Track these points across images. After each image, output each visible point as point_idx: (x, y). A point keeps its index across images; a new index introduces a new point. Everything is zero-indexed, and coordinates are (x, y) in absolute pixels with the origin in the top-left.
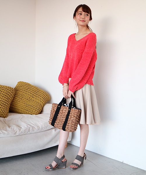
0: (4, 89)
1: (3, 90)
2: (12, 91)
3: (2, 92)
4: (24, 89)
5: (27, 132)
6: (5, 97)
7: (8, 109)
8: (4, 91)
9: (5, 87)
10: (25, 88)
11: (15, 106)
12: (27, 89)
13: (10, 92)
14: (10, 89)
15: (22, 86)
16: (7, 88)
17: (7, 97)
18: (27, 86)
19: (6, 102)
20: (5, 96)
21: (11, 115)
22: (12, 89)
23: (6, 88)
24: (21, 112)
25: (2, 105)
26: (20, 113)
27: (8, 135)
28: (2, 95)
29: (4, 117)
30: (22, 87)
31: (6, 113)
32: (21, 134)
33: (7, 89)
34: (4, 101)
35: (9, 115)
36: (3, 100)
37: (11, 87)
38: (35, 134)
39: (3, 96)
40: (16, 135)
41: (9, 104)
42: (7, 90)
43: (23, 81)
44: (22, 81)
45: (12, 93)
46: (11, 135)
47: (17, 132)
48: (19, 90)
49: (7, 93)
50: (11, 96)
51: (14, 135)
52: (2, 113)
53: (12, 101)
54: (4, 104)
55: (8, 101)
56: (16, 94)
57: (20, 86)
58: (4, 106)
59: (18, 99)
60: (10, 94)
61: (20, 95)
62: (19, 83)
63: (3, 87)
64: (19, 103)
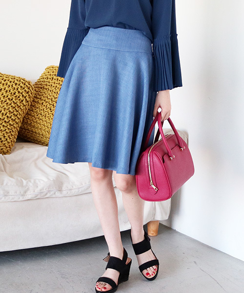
0: (9, 83)
1: (5, 86)
2: (27, 90)
4: (58, 86)
5: (53, 192)
6: (10, 102)
7: (15, 133)
8: (7, 89)
9: (11, 80)
11: (34, 127)
13: (21, 91)
14: (21, 85)
16: (16, 82)
17: (15, 103)
19: (9, 116)
20: (8, 101)
21: (22, 148)
22: (27, 84)
23: (13, 80)
24: (47, 141)
29: (4, 153)
30: (54, 81)
32: (47, 196)
33: (16, 84)
34: (5, 113)
35: (18, 148)
37: (27, 79)
38: (74, 198)
39: (4, 100)
40: (26, 198)
41: (17, 120)
42: (14, 86)
45: (28, 93)
46: (13, 199)
47: (28, 189)
48: (45, 87)
49: (14, 94)
50: (24, 102)
51: (21, 199)
53: (27, 114)
54: (6, 119)
55: (15, 113)
56: (38, 96)
57: (49, 77)
58: (3, 126)
59: (42, 109)
60: (23, 96)
61: (47, 100)
62: (48, 70)
63: (5, 78)
64: (44, 120)
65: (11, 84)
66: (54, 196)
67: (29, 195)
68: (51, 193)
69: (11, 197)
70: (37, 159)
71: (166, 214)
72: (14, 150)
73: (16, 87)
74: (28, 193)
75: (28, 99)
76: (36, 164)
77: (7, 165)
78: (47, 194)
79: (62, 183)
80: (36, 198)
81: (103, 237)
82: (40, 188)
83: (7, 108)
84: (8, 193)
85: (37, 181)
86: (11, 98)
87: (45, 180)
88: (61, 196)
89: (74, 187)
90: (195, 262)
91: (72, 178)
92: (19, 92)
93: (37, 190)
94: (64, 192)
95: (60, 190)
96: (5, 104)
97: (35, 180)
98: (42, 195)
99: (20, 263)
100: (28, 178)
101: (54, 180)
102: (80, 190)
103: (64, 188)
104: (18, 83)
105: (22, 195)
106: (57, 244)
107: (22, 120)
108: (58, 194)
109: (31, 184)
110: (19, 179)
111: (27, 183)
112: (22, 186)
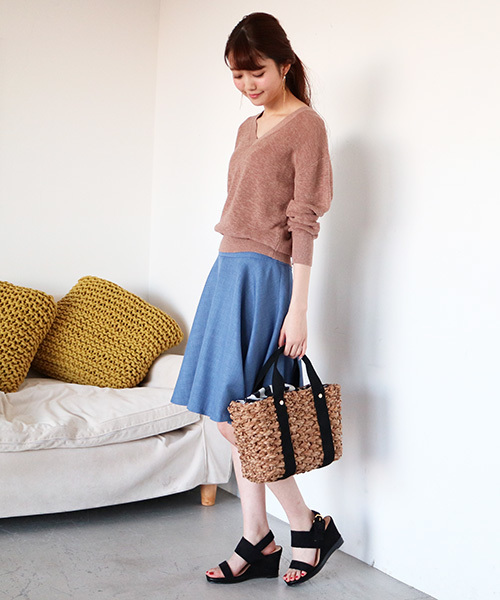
0: (20, 298)
1: (15, 302)
2: (46, 307)
3: (9, 306)
6: (19, 324)
7: (26, 365)
8: (17, 305)
9: (23, 293)
10: (97, 300)
11: (54, 357)
12: (102, 302)
13: (36, 309)
14: (38, 300)
15: (88, 292)
16: (31, 296)
17: (27, 325)
18: (105, 291)
19: (18, 341)
20: (17, 321)
21: (35, 385)
22: (46, 299)
23: (26, 295)
24: (71, 376)
25: (5, 350)
28: (9, 319)
29: (8, 391)
30: (86, 296)
31: (15, 377)
33: (30, 299)
34: (12, 337)
35: (29, 384)
36: (9, 335)
37: (46, 293)
39: (12, 320)
40: (24, 448)
41: (29, 348)
42: (27, 302)
43: (98, 277)
45: (46, 311)
46: (6, 448)
47: (28, 437)
48: (74, 304)
49: (27, 312)
50: (40, 323)
51: (17, 449)
53: (46, 339)
54: (13, 346)
55: (27, 337)
56: (63, 317)
57: (81, 291)
58: (9, 354)
59: (66, 333)
60: (39, 315)
61: (74, 322)
62: (82, 282)
63: (16, 292)
64: (68, 347)
65: (23, 300)
66: (63, 446)
67: (28, 445)
68: (60, 442)
69: (4, 446)
71: (224, 475)
72: (23, 387)
73: (30, 304)
74: (28, 441)
75: (46, 320)
76: (48, 404)
77: (9, 406)
78: (53, 443)
79: (76, 430)
80: (38, 449)
82: (44, 434)
83: (15, 331)
85: (43, 426)
86: (22, 318)
87: (54, 425)
88: (74, 446)
89: (93, 435)
91: (92, 423)
92: (34, 310)
93: (40, 438)
94: (79, 442)
95: (73, 438)
96: (13, 326)
97: (40, 425)
98: (47, 444)
100: (31, 422)
101: (65, 426)
102: (101, 439)
103: (77, 437)
104: (33, 298)
105: (19, 444)
107: (36, 347)
108: (69, 444)
109: (34, 430)
110: (19, 423)
111: (29, 428)
112: (21, 431)
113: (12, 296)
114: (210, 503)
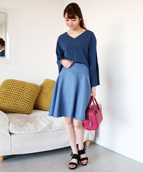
2: (37, 89)
3: (27, 89)
4: (49, 87)
6: (30, 94)
7: (32, 106)
8: (29, 88)
9: (30, 85)
10: (51, 86)
11: (40, 103)
12: (52, 86)
13: (34, 89)
14: (35, 87)
15: (48, 84)
16: (32, 85)
17: (32, 94)
18: (53, 83)
19: (30, 99)
20: (29, 93)
21: (35, 112)
22: (37, 86)
23: (31, 85)
24: (45, 109)
25: (27, 102)
26: (45, 111)
27: (30, 132)
28: (27, 92)
29: (28, 114)
31: (30, 110)
33: (32, 86)
35: (33, 112)
36: (27, 97)
38: (56, 132)
39: (28, 93)
40: (37, 132)
41: (33, 101)
42: (32, 87)
43: (50, 79)
44: (48, 78)
46: (32, 132)
47: (38, 128)
48: (44, 87)
49: (32, 90)
50: (36, 93)
51: (35, 132)
52: (26, 110)
53: (37, 98)
54: (29, 101)
55: (32, 98)
56: (41, 91)
57: (46, 83)
58: (28, 103)
59: (43, 96)
60: (35, 91)
61: (45, 93)
62: (45, 81)
63: (28, 84)
64: (44, 100)
65: (30, 87)
66: (48, 131)
67: (38, 131)
68: (47, 130)
70: (41, 116)
71: (93, 137)
72: (32, 113)
74: (38, 130)
75: (37, 93)
76: (41, 118)
77: (29, 119)
78: (45, 130)
79: (51, 126)
80: (41, 132)
81: (70, 147)
82: (43, 128)
84: (30, 130)
85: (42, 125)
86: (31, 92)
87: (45, 124)
88: (51, 131)
89: (57, 127)
90: (105, 157)
91: (55, 123)
92: (34, 90)
93: (42, 129)
94: (52, 129)
95: (51, 128)
96: (28, 94)
99: (35, 158)
100: (38, 124)
101: (48, 125)
102: (59, 128)
103: (52, 128)
106: (50, 150)
107: (35, 101)
108: (50, 130)
109: (39, 126)
110: (34, 124)
111: (38, 126)
112: (35, 127)
113: (27, 86)
114: (89, 146)
